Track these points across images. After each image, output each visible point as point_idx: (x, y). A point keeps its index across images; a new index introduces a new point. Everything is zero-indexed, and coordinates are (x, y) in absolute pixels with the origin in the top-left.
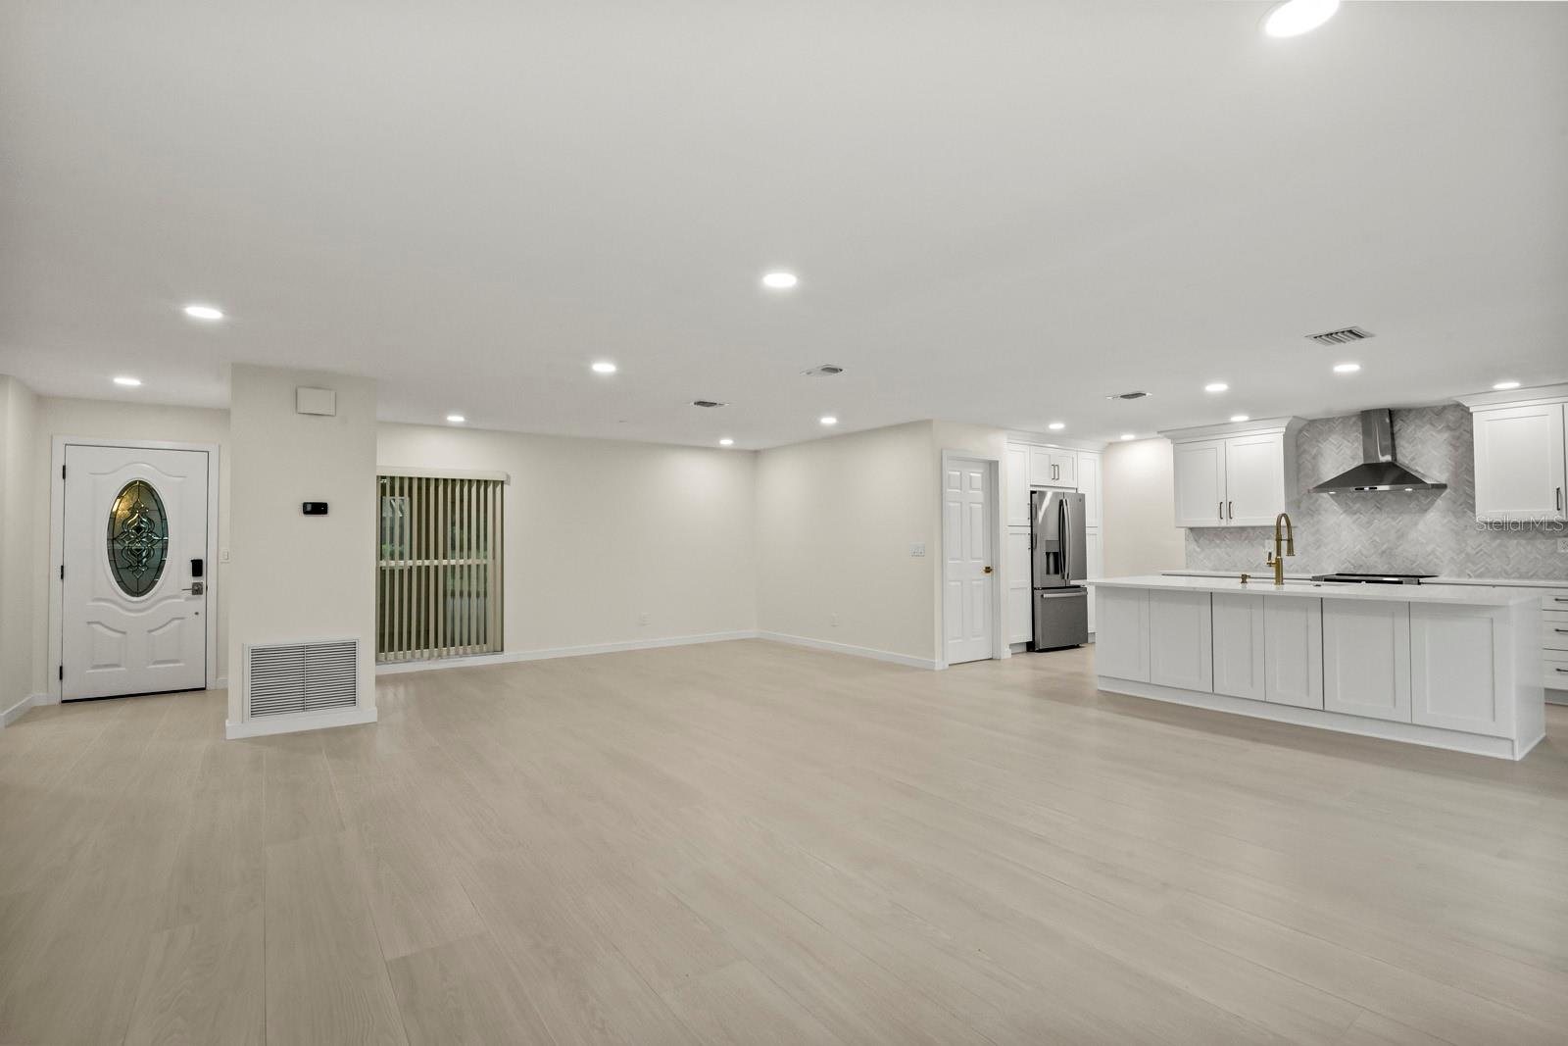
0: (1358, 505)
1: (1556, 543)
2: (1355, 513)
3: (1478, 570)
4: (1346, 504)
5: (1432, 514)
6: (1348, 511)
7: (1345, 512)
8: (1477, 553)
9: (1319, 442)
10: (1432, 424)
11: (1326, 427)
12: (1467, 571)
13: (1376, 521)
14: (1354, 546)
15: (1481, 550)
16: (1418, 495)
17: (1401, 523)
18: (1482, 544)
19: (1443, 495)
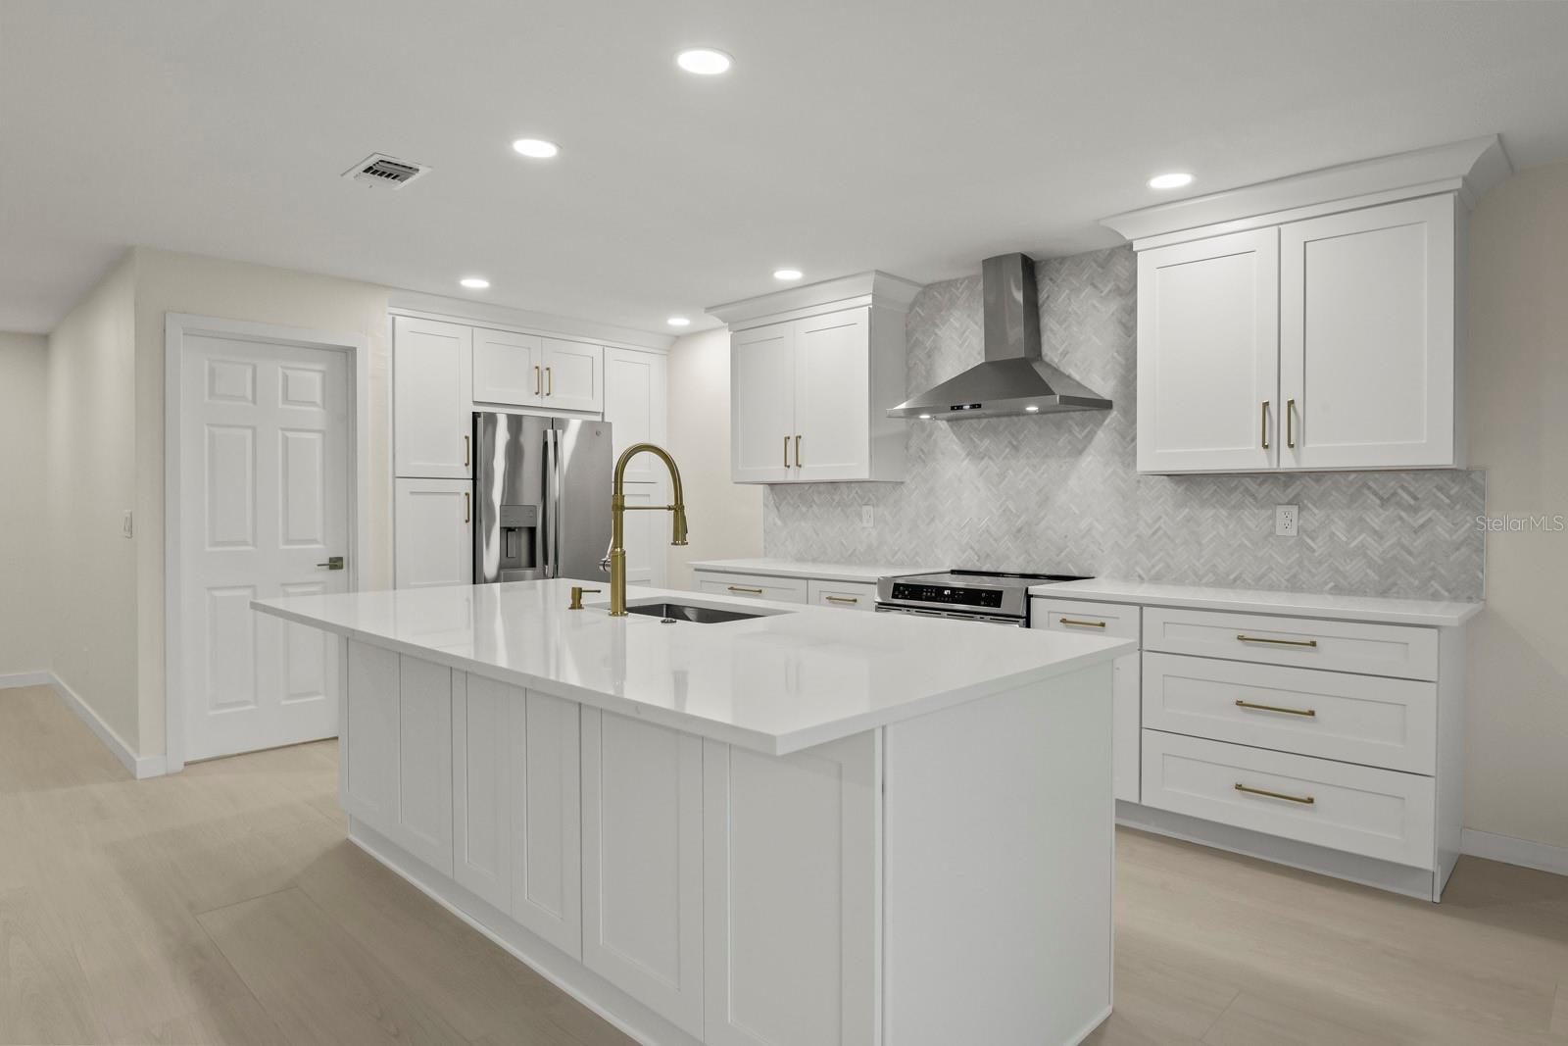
0: (987, 442)
1: (1273, 517)
2: (983, 458)
3: (1153, 566)
4: (972, 439)
5: (1090, 458)
6: (975, 455)
8: (1154, 533)
9: (937, 326)
10: (1095, 287)
11: (947, 296)
12: (1138, 569)
13: (1010, 472)
14: (979, 519)
15: (1159, 528)
16: (1070, 422)
17: (1046, 475)
18: (1160, 518)
19: (1106, 422)
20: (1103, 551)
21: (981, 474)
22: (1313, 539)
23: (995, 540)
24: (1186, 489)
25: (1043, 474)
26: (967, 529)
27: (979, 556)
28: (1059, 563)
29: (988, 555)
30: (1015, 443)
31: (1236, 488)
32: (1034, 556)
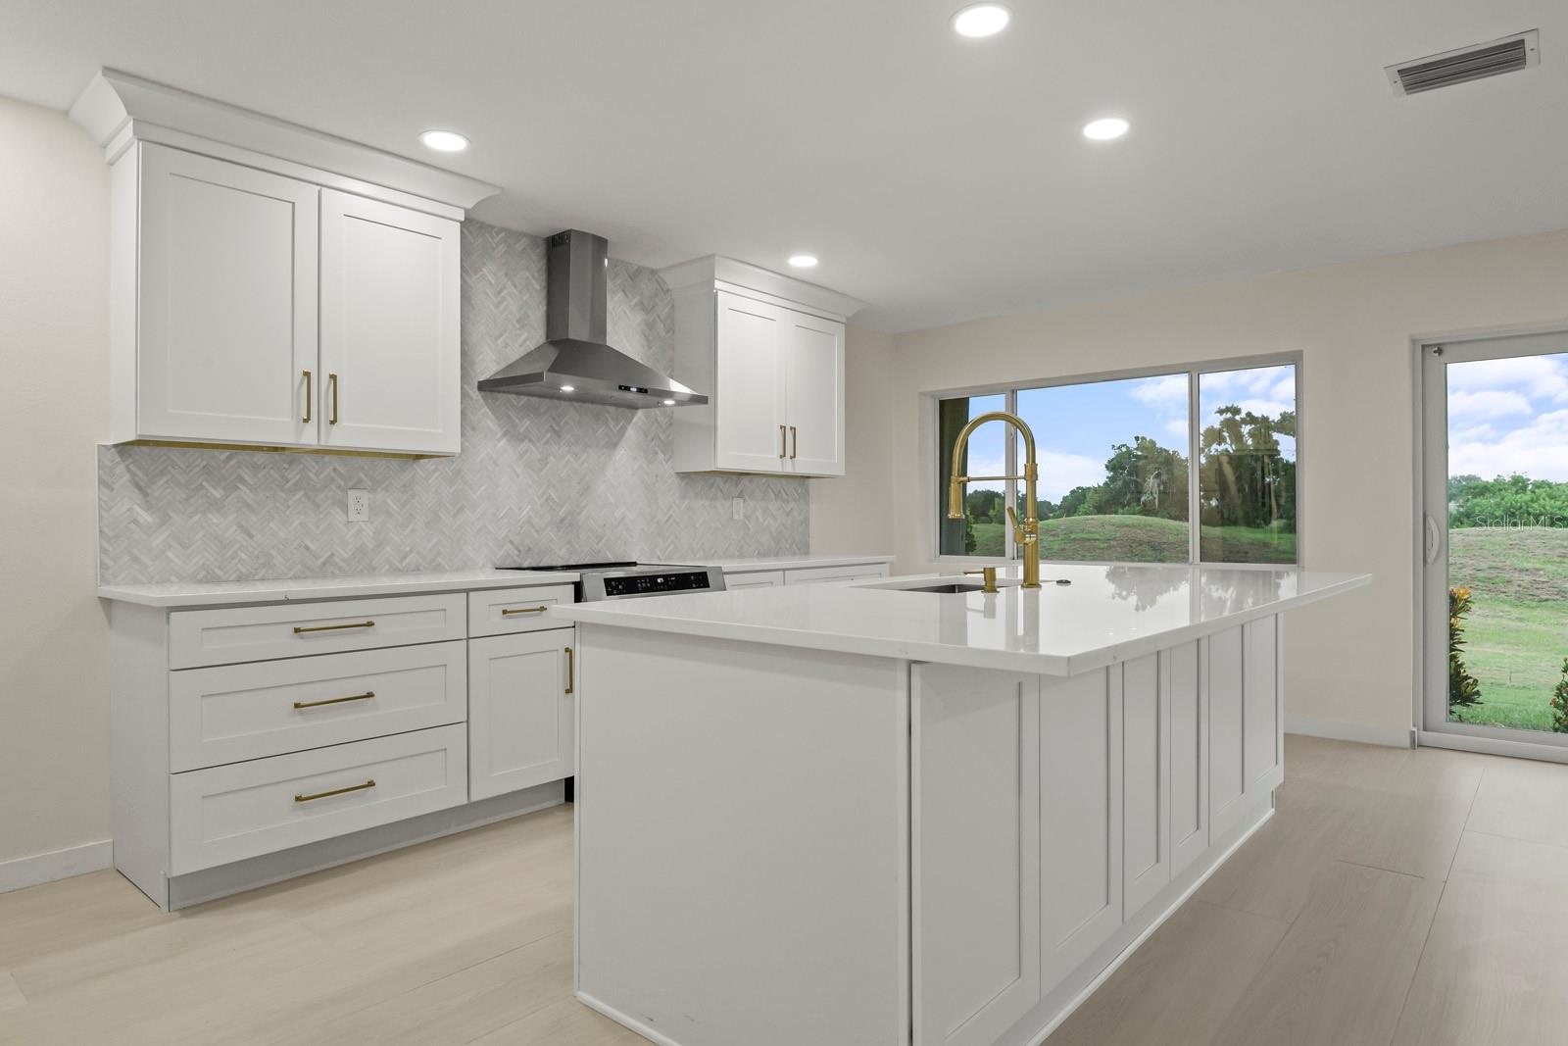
0: (527, 423)
2: (522, 440)
4: (509, 417)
5: (623, 451)
6: (514, 436)
7: (505, 434)
12: (658, 553)
13: (552, 458)
14: (520, 509)
15: (671, 515)
16: (607, 415)
17: (586, 465)
18: (671, 507)
19: (635, 420)
20: (632, 537)
21: (521, 457)
22: (749, 521)
23: (537, 531)
24: (687, 484)
25: (583, 463)
26: (505, 521)
27: (519, 551)
28: (599, 551)
29: (530, 549)
30: (556, 428)
31: (712, 485)
32: (577, 547)
